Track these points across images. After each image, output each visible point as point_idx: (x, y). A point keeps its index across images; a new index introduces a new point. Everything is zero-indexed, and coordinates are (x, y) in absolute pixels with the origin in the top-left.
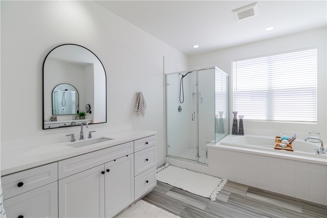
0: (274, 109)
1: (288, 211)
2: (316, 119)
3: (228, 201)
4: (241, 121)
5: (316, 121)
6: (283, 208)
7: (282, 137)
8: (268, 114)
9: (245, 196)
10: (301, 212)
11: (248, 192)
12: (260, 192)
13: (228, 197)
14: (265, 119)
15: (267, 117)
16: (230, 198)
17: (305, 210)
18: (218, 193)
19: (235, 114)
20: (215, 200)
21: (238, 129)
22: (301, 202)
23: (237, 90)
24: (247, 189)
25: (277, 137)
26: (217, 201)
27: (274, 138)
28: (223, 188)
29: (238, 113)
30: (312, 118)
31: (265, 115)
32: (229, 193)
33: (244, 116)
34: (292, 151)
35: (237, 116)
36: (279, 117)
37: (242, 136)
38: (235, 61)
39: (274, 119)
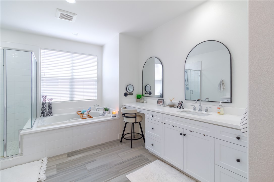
0: (75, 92)
1: (95, 154)
2: (97, 97)
3: (57, 172)
4: (50, 104)
5: (97, 98)
6: (93, 154)
7: (82, 111)
8: (71, 96)
9: (68, 160)
10: (100, 151)
11: (68, 157)
12: (75, 153)
13: (56, 169)
14: (68, 100)
15: (70, 99)
16: (57, 169)
17: (101, 149)
18: (44, 172)
19: (44, 97)
20: (45, 179)
21: (47, 111)
22: (98, 146)
23: (45, 76)
24: (67, 156)
25: (78, 112)
26: (48, 178)
27: (76, 113)
28: (47, 166)
29: (48, 96)
30: (94, 97)
31: (68, 97)
32: (55, 166)
33: (53, 99)
34: (92, 117)
35: (47, 100)
36: (78, 97)
37: (52, 116)
38: (43, 49)
39: (75, 100)
